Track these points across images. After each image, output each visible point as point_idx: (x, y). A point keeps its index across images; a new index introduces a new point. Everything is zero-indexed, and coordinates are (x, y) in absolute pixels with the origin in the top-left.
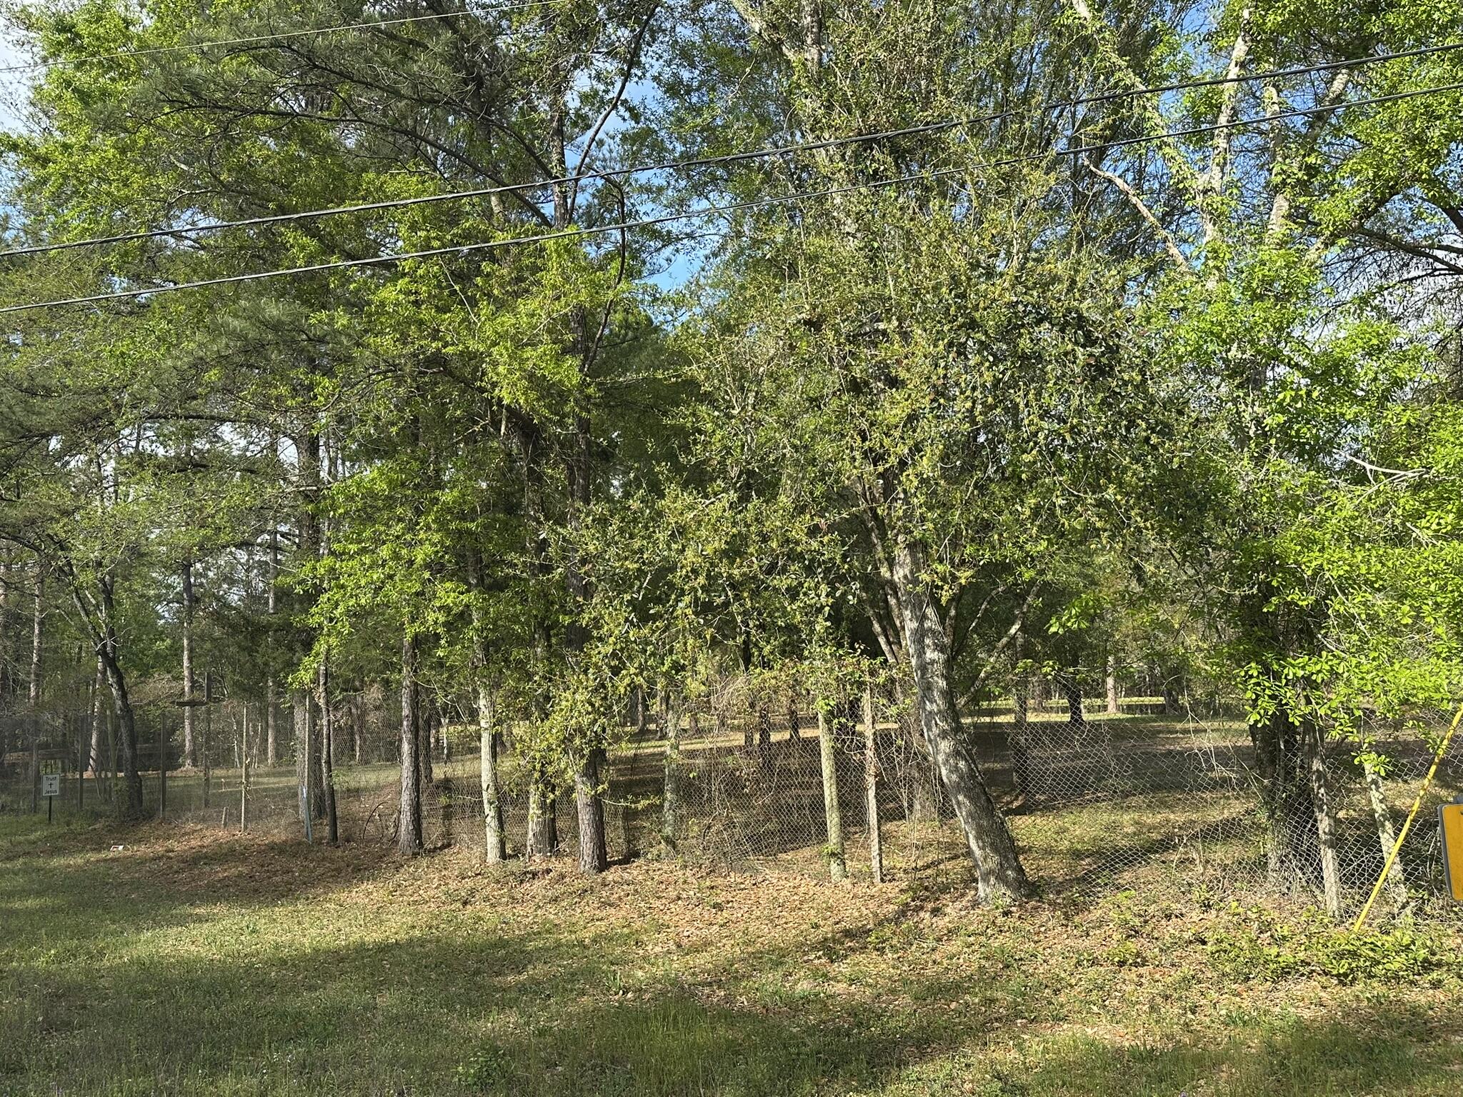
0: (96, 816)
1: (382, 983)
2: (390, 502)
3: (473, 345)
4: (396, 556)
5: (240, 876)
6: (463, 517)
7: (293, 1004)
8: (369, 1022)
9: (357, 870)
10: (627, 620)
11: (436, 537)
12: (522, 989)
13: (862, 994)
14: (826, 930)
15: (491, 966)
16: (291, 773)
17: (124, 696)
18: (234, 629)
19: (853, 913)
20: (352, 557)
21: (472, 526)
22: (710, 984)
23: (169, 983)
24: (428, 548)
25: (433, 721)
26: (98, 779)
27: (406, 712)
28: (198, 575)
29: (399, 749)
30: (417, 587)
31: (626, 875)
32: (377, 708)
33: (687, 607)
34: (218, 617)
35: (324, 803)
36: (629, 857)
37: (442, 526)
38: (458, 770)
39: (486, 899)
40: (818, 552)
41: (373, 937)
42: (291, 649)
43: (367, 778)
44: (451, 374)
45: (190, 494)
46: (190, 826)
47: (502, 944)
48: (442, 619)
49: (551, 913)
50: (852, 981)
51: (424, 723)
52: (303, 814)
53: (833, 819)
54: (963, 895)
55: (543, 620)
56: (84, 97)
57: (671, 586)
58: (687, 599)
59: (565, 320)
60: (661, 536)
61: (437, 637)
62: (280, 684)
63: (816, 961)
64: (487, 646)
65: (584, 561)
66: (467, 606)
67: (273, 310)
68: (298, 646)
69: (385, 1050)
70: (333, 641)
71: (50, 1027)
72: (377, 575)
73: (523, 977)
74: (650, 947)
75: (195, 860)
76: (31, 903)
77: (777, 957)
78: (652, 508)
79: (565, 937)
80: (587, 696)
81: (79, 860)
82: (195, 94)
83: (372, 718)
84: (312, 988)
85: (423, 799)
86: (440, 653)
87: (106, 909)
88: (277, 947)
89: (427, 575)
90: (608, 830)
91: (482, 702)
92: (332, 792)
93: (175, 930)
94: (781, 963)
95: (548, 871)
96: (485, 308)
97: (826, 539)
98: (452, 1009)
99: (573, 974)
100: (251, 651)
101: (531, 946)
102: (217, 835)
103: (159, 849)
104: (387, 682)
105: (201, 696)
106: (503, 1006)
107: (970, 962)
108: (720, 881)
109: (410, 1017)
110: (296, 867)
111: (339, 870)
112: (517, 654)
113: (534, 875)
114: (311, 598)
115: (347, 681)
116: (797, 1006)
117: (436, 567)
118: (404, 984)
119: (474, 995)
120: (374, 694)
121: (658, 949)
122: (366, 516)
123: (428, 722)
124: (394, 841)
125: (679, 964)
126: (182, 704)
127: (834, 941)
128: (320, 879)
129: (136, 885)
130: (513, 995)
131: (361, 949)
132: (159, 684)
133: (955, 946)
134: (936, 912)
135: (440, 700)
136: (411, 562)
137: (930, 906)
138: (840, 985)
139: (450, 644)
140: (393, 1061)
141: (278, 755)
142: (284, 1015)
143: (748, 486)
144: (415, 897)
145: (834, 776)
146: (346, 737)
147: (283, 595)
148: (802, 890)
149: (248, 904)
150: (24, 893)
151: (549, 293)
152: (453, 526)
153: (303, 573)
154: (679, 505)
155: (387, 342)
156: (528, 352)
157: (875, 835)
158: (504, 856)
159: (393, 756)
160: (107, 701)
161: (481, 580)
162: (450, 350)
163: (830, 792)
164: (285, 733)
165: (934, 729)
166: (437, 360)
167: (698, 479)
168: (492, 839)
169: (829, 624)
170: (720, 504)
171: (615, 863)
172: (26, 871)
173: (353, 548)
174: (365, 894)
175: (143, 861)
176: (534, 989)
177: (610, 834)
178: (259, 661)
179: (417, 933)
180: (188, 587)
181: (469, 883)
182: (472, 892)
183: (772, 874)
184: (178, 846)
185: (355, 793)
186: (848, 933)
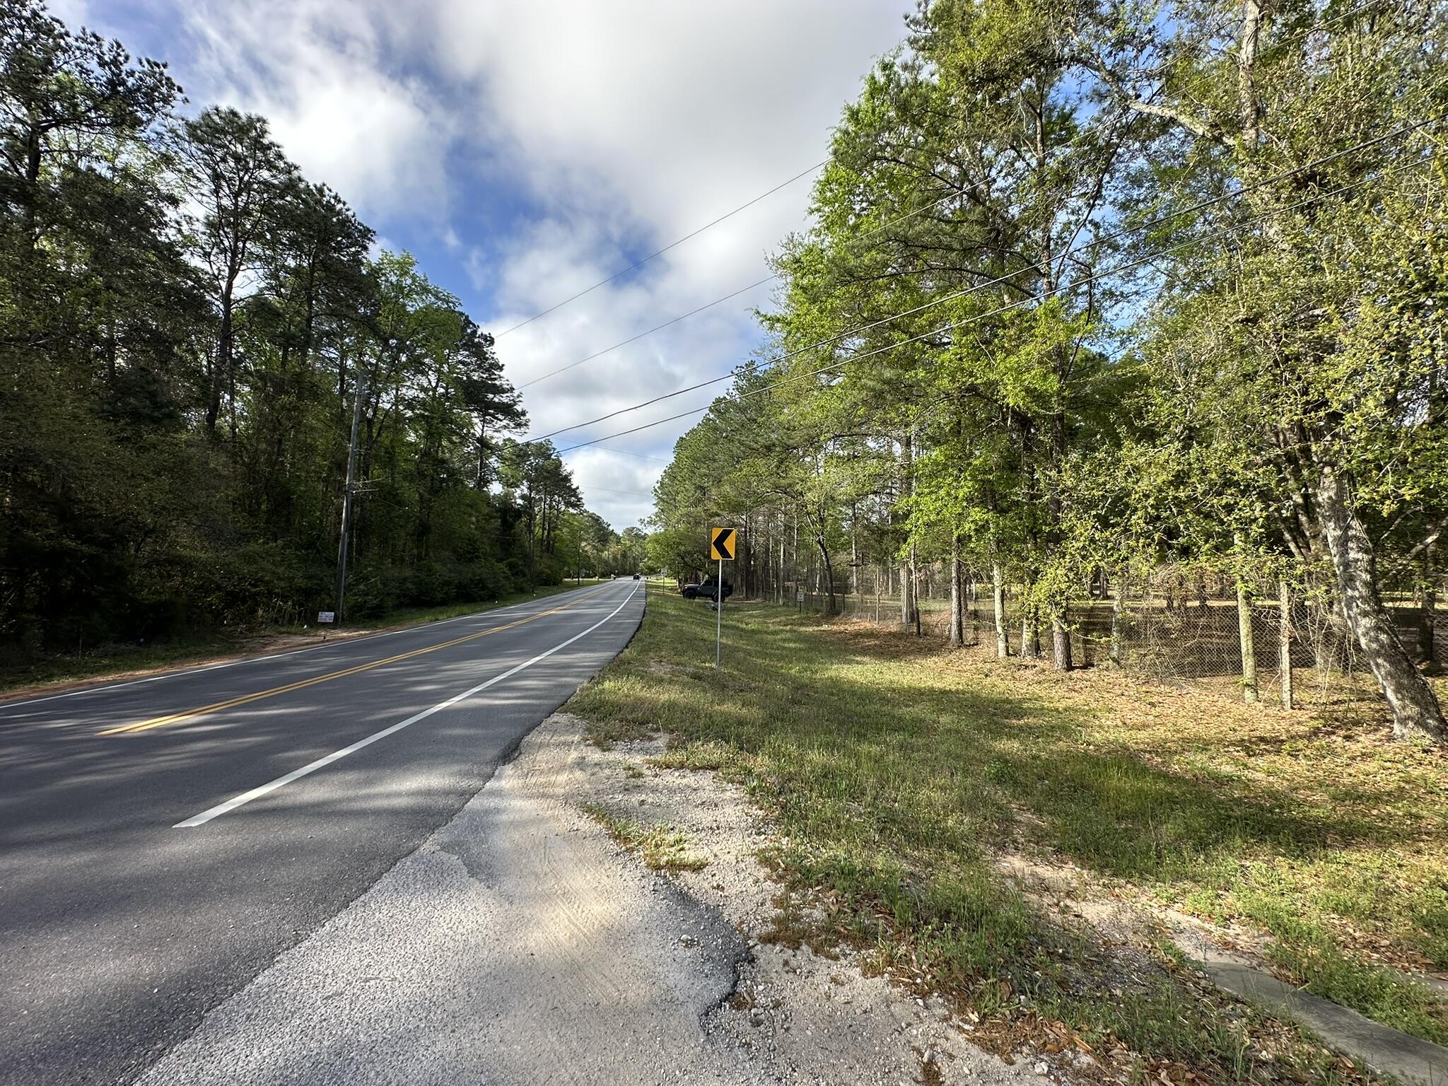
0: (818, 611)
1: (942, 710)
2: (945, 467)
3: (992, 377)
4: (949, 494)
5: (875, 645)
6: (985, 473)
7: (898, 712)
8: (935, 730)
9: (930, 650)
10: (1093, 527)
11: (970, 484)
12: (1021, 729)
13: (1280, 785)
14: (1243, 733)
15: (1002, 712)
16: (899, 600)
17: (828, 561)
18: (873, 532)
19: (1265, 727)
20: (926, 496)
21: (991, 477)
22: (1150, 752)
23: (844, 691)
24: (966, 490)
25: (968, 581)
26: (818, 595)
27: (954, 575)
28: (859, 509)
29: (950, 593)
30: (960, 510)
31: (1085, 676)
32: (939, 572)
33: (1139, 518)
34: (866, 527)
35: (914, 616)
36: (1087, 665)
37: (974, 478)
38: (982, 607)
39: (999, 675)
40: (1253, 480)
41: (938, 685)
42: (899, 542)
43: (934, 605)
44: (979, 395)
45: (853, 468)
46: (855, 620)
47: (1008, 701)
48: (973, 528)
49: (1037, 689)
50: (1269, 774)
51: (963, 582)
52: (904, 620)
53: (1248, 663)
54: (1376, 730)
55: (1032, 528)
56: (804, 289)
57: (1127, 505)
58: (1140, 513)
59: (1049, 355)
60: (1120, 474)
61: (970, 537)
62: (893, 559)
63: (1235, 753)
64: (998, 542)
65: (1063, 492)
66: (987, 521)
67: (888, 374)
68: (901, 540)
69: (943, 747)
70: (917, 537)
71: (794, 702)
72: (939, 504)
73: (1022, 722)
74: (1103, 720)
75: (857, 635)
76: (792, 645)
77: (1204, 745)
78: (1113, 456)
79: (1046, 704)
80: (1064, 571)
81: (810, 629)
82: (851, 276)
83: (937, 577)
84: (907, 706)
85: (963, 619)
86: (972, 545)
87: (820, 652)
88: (891, 682)
89: (965, 504)
90: (1073, 649)
91: (995, 572)
92: (918, 611)
93: (846, 666)
94: (1206, 750)
95: (1035, 666)
96: (1000, 356)
97: (1261, 471)
98: (980, 731)
99: (1053, 727)
100: (880, 542)
101: (1025, 705)
102: (866, 625)
103: (842, 628)
104: (944, 560)
105: (859, 562)
106: (1010, 736)
107: (1388, 781)
108: (1153, 689)
109: (957, 732)
110: (901, 644)
111: (921, 649)
112: (1016, 547)
113: (1026, 667)
114: (906, 516)
115: (924, 558)
116: (1222, 781)
117: (970, 500)
118: (953, 712)
119: (993, 727)
120: (938, 565)
121: (1109, 723)
122: (933, 475)
123: (965, 581)
124: (949, 638)
125: (1124, 736)
126: (851, 566)
127: (1250, 742)
128: (912, 652)
129: (832, 643)
130: (1016, 732)
131: (932, 690)
132: (842, 557)
133: (1372, 766)
134: (1348, 738)
135: (972, 570)
136: (956, 498)
137: (1343, 733)
138: (1258, 774)
139: (977, 540)
140: (948, 754)
141: (894, 592)
142: (894, 717)
143: (1190, 438)
144: (960, 668)
145: (1251, 635)
146: (925, 584)
147: (895, 517)
148: (1219, 704)
149: (879, 659)
150: (789, 640)
151: (1040, 339)
152: (979, 477)
153: (901, 504)
154: (1134, 453)
155: (945, 382)
156: (1026, 376)
157: (1287, 677)
158: (1008, 654)
159: (947, 595)
160: (822, 564)
161: (995, 507)
162: (979, 381)
163: (1246, 644)
164: (897, 581)
165: (1355, 609)
166: (973, 389)
167: (1150, 435)
168: (1001, 645)
169: (1262, 530)
170: (1168, 451)
171: (1077, 668)
172: (791, 631)
173: (927, 490)
174: (932, 662)
175: (835, 633)
176: (1028, 730)
177: (1074, 651)
178: (884, 547)
179: (961, 687)
180: (854, 514)
181: (988, 666)
182: (990, 671)
183: (1195, 691)
184: (850, 628)
185: (929, 612)
186: (1262, 739)
